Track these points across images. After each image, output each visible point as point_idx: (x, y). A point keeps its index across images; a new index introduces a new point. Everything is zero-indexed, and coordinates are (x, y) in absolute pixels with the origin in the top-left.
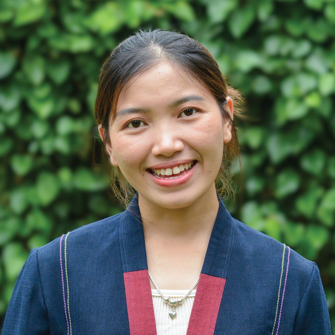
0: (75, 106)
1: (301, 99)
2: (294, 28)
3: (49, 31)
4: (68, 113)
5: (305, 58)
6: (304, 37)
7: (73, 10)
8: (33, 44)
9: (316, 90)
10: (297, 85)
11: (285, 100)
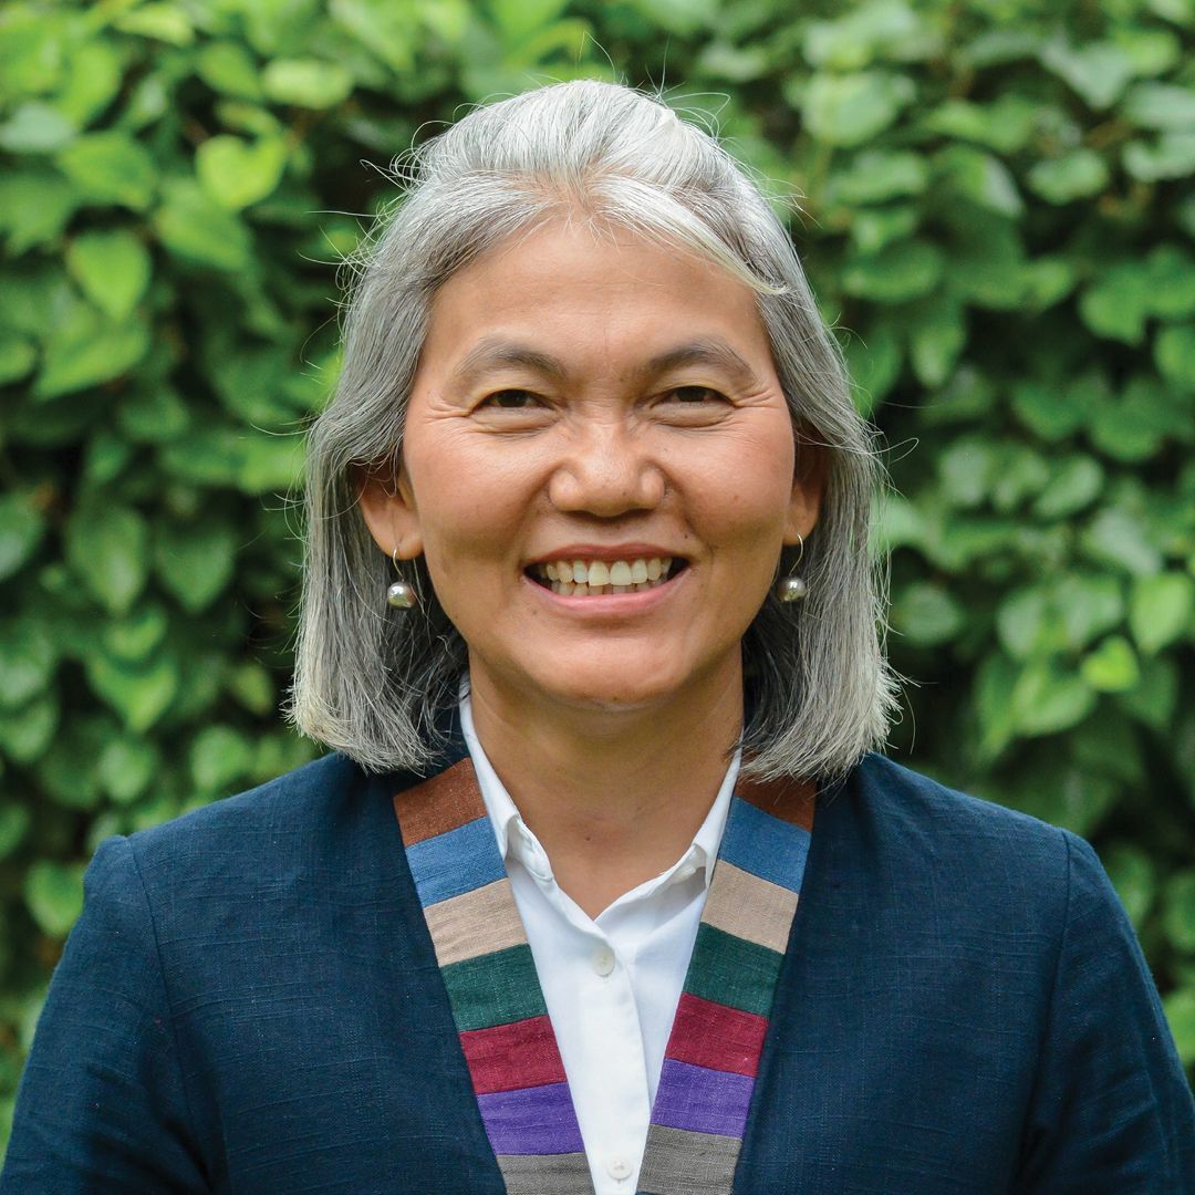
1: (1068, 664)
2: (1040, 411)
3: (165, 419)
4: (229, 712)
5: (1081, 517)
6: (1080, 443)
7: (251, 343)
8: (104, 464)
9: (1123, 630)
10: (1052, 615)
11: (1013, 669)
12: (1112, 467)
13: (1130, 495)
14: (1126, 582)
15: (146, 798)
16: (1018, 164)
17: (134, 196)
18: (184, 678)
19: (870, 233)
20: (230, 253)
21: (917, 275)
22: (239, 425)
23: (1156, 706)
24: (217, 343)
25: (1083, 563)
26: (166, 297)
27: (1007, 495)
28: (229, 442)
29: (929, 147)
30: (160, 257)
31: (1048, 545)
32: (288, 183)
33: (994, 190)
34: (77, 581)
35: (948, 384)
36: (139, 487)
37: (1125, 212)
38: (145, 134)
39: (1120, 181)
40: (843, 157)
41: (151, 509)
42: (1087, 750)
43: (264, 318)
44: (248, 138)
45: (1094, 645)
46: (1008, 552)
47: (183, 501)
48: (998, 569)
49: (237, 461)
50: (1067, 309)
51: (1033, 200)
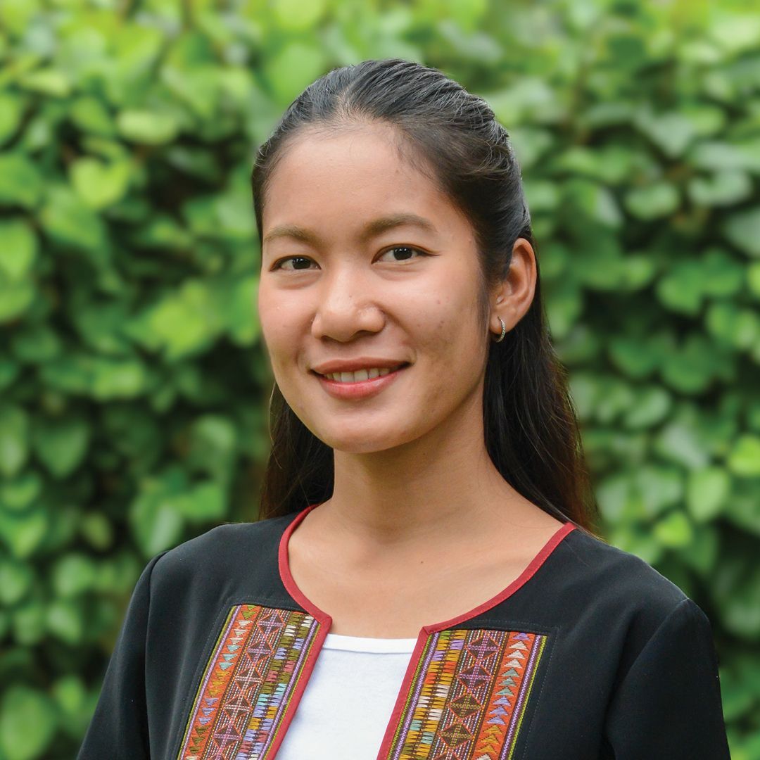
12: (677, 397)
13: (688, 416)
14: (684, 473)
15: (24, 602)
16: (619, 191)
17: (27, 196)
18: (52, 522)
20: (91, 238)
22: (92, 352)
23: (704, 557)
24: (79, 297)
25: (657, 460)
26: (47, 266)
27: (606, 411)
28: (85, 363)
29: (561, 178)
30: (46, 243)
31: (632, 447)
32: (132, 193)
33: (603, 209)
35: (568, 338)
36: (25, 392)
37: (688, 226)
38: (36, 156)
39: (686, 205)
41: (33, 407)
43: (110, 282)
44: (104, 161)
45: (664, 514)
46: (606, 452)
47: (54, 403)
48: (597, 463)
49: (91, 376)
50: (648, 294)
51: (629, 218)
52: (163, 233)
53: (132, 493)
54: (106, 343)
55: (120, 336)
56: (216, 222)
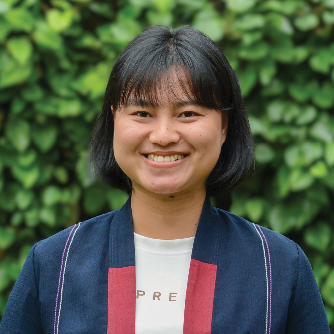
0: (62, 175)
1: (306, 169)
2: (298, 94)
3: (35, 94)
4: (54, 182)
5: (310, 125)
6: (309, 102)
7: (61, 71)
8: (17, 107)
9: (322, 159)
10: (301, 154)
11: (288, 170)
12: (320, 110)
13: (325, 118)
14: (323, 144)
15: (29, 208)
16: (292, 18)
17: (27, 27)
18: (41, 172)
19: (248, 39)
20: (56, 45)
21: (261, 53)
22: (58, 96)
24: (51, 71)
25: (310, 139)
26: (37, 58)
27: (288, 118)
28: (54, 101)
29: (265, 13)
30: (35, 47)
31: (300, 133)
32: (74, 24)
33: (285, 27)
34: (9, 143)
35: (270, 85)
36: (28, 114)
37: (323, 33)
38: (31, 9)
39: (322, 24)
40: (239, 16)
41: (32, 121)
42: (311, 195)
43: (65, 64)
44: (61, 10)
45: (314, 163)
46: (288, 136)
47: (41, 119)
48: (285, 140)
49: (57, 107)
50: (305, 64)
51: (296, 30)
52: (88, 41)
53: (76, 158)
54: (64, 92)
55: (70, 89)
56: (112, 36)
